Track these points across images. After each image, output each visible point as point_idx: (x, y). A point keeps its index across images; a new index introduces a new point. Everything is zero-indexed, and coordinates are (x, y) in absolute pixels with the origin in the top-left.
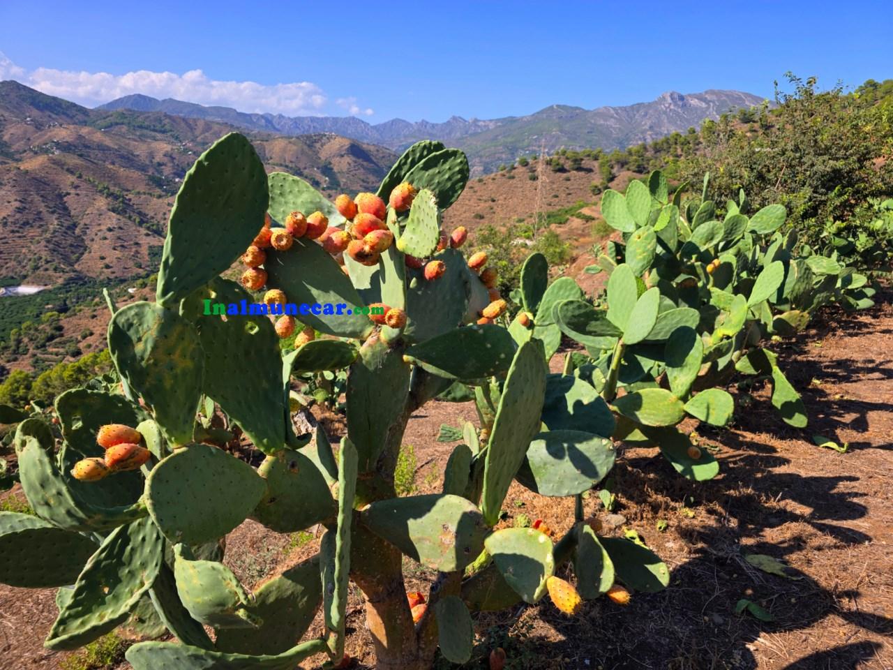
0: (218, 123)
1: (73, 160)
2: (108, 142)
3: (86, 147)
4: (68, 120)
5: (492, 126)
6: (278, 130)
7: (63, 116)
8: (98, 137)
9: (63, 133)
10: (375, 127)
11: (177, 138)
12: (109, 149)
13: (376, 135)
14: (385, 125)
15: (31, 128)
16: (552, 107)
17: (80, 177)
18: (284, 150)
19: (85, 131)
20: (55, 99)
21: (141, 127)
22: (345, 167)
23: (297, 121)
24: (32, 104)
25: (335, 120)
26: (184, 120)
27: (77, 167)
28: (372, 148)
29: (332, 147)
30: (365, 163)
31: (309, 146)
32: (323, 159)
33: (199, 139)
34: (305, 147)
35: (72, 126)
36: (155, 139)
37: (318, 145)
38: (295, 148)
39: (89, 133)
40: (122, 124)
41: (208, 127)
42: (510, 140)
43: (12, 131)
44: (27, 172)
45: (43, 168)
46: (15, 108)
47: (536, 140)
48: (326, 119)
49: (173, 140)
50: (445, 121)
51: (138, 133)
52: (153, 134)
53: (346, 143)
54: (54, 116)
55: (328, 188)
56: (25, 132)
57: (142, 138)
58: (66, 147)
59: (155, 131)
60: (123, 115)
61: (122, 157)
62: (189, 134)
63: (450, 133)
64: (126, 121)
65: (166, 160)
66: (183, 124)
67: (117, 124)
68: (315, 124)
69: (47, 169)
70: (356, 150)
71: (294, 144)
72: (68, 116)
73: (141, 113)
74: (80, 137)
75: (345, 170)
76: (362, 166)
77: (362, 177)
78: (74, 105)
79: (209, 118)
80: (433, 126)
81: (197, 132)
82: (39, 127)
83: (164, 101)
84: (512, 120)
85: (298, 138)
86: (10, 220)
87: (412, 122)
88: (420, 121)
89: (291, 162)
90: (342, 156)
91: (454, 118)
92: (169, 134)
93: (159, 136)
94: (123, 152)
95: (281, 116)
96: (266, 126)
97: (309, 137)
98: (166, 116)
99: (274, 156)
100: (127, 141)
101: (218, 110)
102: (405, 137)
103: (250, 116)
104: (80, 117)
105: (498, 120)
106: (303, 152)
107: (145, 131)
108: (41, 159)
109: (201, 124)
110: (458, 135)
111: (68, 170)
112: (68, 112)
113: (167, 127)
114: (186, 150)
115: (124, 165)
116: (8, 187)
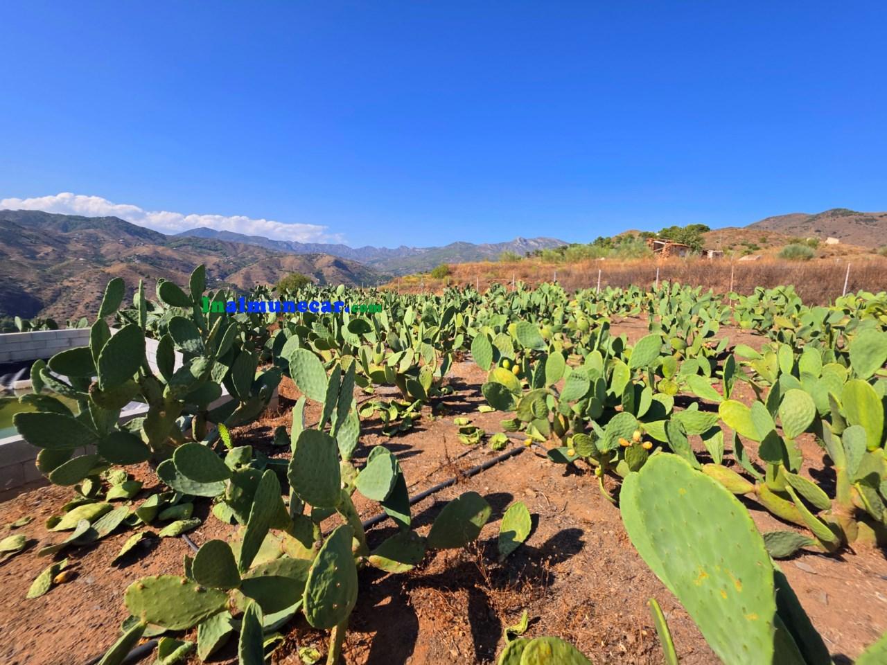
0: (253, 246)
1: (145, 267)
2: (176, 256)
3: (159, 258)
4: (151, 242)
5: (423, 251)
6: (294, 251)
7: (149, 240)
8: (169, 253)
9: (145, 249)
10: (355, 251)
11: (225, 254)
12: (175, 260)
13: (355, 255)
14: (361, 249)
15: (122, 246)
16: (456, 243)
17: (148, 277)
18: (292, 263)
19: (160, 249)
20: (143, 228)
21: (201, 247)
22: (330, 273)
23: (307, 246)
24: (127, 231)
25: (331, 246)
26: (231, 244)
27: (147, 271)
28: (349, 262)
29: (323, 262)
30: (343, 271)
31: (309, 261)
32: (317, 268)
33: (239, 255)
34: (306, 261)
35: (151, 246)
36: (209, 255)
37: (315, 260)
38: (299, 261)
39: (163, 250)
40: (188, 245)
41: (246, 248)
42: (432, 259)
43: (108, 247)
44: (109, 274)
45: (122, 271)
46: (114, 233)
47: (447, 260)
48: (326, 245)
49: (222, 255)
50: (397, 248)
51: (198, 251)
52: (208, 251)
53: (332, 259)
54: (142, 239)
55: (318, 285)
56: (118, 248)
57: (200, 254)
58: (144, 259)
59: (210, 250)
60: (190, 240)
61: (184, 265)
62: (234, 252)
63: (399, 255)
64: (191, 243)
65: (214, 267)
66: (230, 246)
67: (185, 245)
68: (318, 248)
69: (124, 272)
70: (338, 264)
71: (299, 259)
72: (152, 239)
73: (203, 239)
74: (156, 252)
75: (330, 274)
76: (341, 273)
77: (341, 279)
78: (157, 233)
79: (250, 243)
80: (390, 250)
81: (238, 251)
82: (128, 245)
83: (222, 232)
84: (435, 249)
85: (302, 256)
86: (92, 304)
87: (377, 247)
88: (381, 247)
89: (296, 270)
90: (329, 267)
91: (402, 247)
92: (219, 252)
93: (212, 253)
94: (186, 262)
95: (297, 243)
96: (287, 248)
97: (309, 256)
98: (219, 241)
99: (285, 266)
100: (189, 255)
101: (256, 238)
102: (373, 256)
103: (277, 242)
104: (160, 240)
105: (427, 249)
106: (304, 263)
107: (203, 250)
108: (123, 266)
109: (242, 246)
110: (404, 256)
111: (140, 273)
112: (152, 237)
113: (219, 248)
114: (229, 262)
115: (184, 270)
116: (94, 283)
